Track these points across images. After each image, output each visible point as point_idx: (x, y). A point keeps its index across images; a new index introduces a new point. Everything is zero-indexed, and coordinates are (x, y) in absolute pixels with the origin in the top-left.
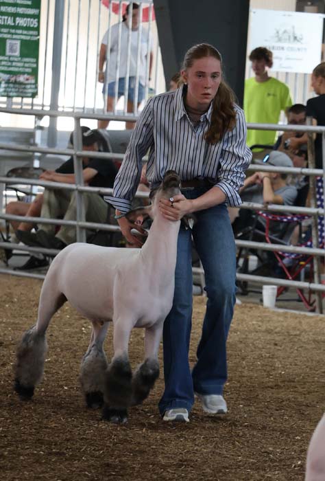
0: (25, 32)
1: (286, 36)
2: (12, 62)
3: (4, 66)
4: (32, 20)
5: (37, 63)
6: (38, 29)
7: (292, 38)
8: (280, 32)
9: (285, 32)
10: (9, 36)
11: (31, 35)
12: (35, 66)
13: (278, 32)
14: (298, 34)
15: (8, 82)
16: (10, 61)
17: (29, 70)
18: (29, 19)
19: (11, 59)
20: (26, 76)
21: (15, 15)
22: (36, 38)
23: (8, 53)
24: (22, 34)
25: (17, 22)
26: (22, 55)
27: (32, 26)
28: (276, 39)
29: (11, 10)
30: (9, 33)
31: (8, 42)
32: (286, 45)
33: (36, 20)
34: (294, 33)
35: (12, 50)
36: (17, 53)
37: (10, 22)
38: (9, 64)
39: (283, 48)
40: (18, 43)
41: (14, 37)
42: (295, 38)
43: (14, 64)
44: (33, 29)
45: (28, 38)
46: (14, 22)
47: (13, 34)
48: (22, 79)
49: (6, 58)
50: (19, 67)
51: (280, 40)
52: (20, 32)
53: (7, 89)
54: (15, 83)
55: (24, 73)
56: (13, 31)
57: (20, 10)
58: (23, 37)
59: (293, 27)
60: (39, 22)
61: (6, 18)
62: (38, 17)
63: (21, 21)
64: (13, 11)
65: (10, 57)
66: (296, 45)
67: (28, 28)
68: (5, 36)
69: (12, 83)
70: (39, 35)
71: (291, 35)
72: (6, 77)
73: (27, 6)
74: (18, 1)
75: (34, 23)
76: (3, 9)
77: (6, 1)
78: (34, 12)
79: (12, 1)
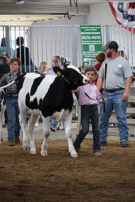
0: (96, 41)
2: (92, 53)
3: (89, 55)
6: (101, 40)
10: (90, 44)
11: (99, 42)
16: (91, 53)
18: (97, 36)
19: (92, 52)
22: (101, 43)
23: (90, 50)
24: (95, 42)
25: (92, 38)
26: (96, 50)
30: (89, 42)
31: (90, 46)
35: (92, 49)
36: (94, 50)
37: (89, 38)
38: (91, 54)
40: (94, 46)
41: (92, 44)
43: (93, 54)
44: (99, 40)
46: (91, 38)
47: (91, 43)
49: (90, 52)
50: (95, 55)
52: (94, 41)
53: (92, 64)
56: (91, 41)
57: (93, 33)
58: (96, 43)
60: (101, 37)
61: (87, 36)
62: (100, 35)
64: (90, 34)
65: (91, 52)
68: (88, 44)
69: (93, 62)
70: (102, 42)
72: (91, 59)
73: (95, 31)
74: (92, 30)
75: (99, 37)
76: (86, 33)
77: (87, 30)
78: (99, 33)
79: (89, 30)
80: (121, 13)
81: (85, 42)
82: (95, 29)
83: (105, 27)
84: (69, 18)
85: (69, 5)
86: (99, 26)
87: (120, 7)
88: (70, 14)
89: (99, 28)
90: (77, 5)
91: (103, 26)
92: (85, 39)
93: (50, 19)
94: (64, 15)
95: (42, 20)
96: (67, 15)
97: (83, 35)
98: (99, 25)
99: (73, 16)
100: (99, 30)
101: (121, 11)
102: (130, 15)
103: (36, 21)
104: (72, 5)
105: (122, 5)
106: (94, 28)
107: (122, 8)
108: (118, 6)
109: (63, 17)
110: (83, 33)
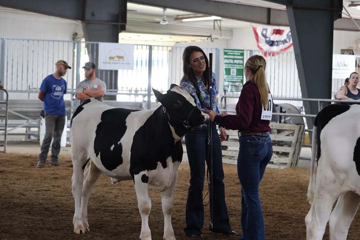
0: (238, 66)
1: (341, 64)
3: (230, 79)
5: (243, 78)
8: (339, 63)
10: (232, 67)
12: (242, 79)
14: (346, 64)
15: (232, 86)
17: (240, 81)
18: (239, 61)
19: (233, 76)
20: (239, 83)
21: (234, 59)
22: (242, 68)
23: (231, 74)
26: (237, 75)
29: (232, 57)
31: (232, 70)
32: (341, 68)
35: (233, 73)
36: (235, 74)
37: (232, 62)
38: (232, 78)
40: (235, 70)
41: (234, 67)
42: (345, 65)
43: (234, 78)
44: (241, 64)
45: (239, 68)
46: (234, 62)
48: (237, 84)
49: (231, 76)
50: (236, 80)
51: (339, 66)
52: (236, 65)
54: (235, 86)
55: (238, 82)
56: (233, 65)
57: (236, 57)
58: (237, 68)
59: (344, 61)
60: (243, 61)
61: (230, 60)
62: (243, 59)
63: (236, 61)
66: (345, 68)
67: (239, 64)
68: (230, 67)
71: (343, 64)
72: (231, 83)
73: (238, 55)
74: (235, 54)
76: (229, 57)
77: (230, 53)
78: (241, 57)
79: (232, 54)
80: (264, 39)
81: (227, 65)
83: (248, 52)
84: (212, 41)
85: (213, 28)
86: (243, 50)
87: (264, 32)
88: (213, 36)
89: (242, 52)
90: (220, 28)
92: (228, 62)
93: (192, 41)
94: (206, 38)
95: (184, 42)
96: (210, 38)
97: (225, 58)
99: (216, 39)
100: (242, 55)
101: (265, 36)
103: (179, 42)
104: (216, 28)
105: (266, 31)
106: (237, 52)
107: (266, 34)
108: (262, 32)
109: (206, 40)
110: (226, 56)
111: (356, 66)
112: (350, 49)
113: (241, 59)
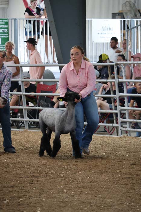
0: (3, 35)
4: (5, 29)
6: (8, 33)
7: (109, 29)
8: (104, 27)
9: (106, 27)
11: (5, 36)
13: (103, 27)
14: (111, 27)
18: (4, 30)
22: (7, 37)
26: (2, 44)
27: (5, 32)
28: (103, 30)
33: (7, 30)
34: (109, 27)
36: (0, 43)
39: (105, 33)
40: (1, 39)
42: (110, 29)
44: (6, 33)
45: (4, 37)
50: (1, 48)
51: (104, 30)
58: (2, 37)
60: (8, 30)
62: (8, 28)
63: (1, 31)
66: (110, 32)
70: (8, 35)
71: (108, 28)
73: (3, 24)
75: (6, 31)
78: (6, 26)
82: (2, 22)
83: (13, 21)
89: (7, 21)
91: (11, 20)
98: (7, 18)
100: (7, 23)
102: (42, 8)
111: (121, 30)
112: (122, 12)
113: (6, 28)
